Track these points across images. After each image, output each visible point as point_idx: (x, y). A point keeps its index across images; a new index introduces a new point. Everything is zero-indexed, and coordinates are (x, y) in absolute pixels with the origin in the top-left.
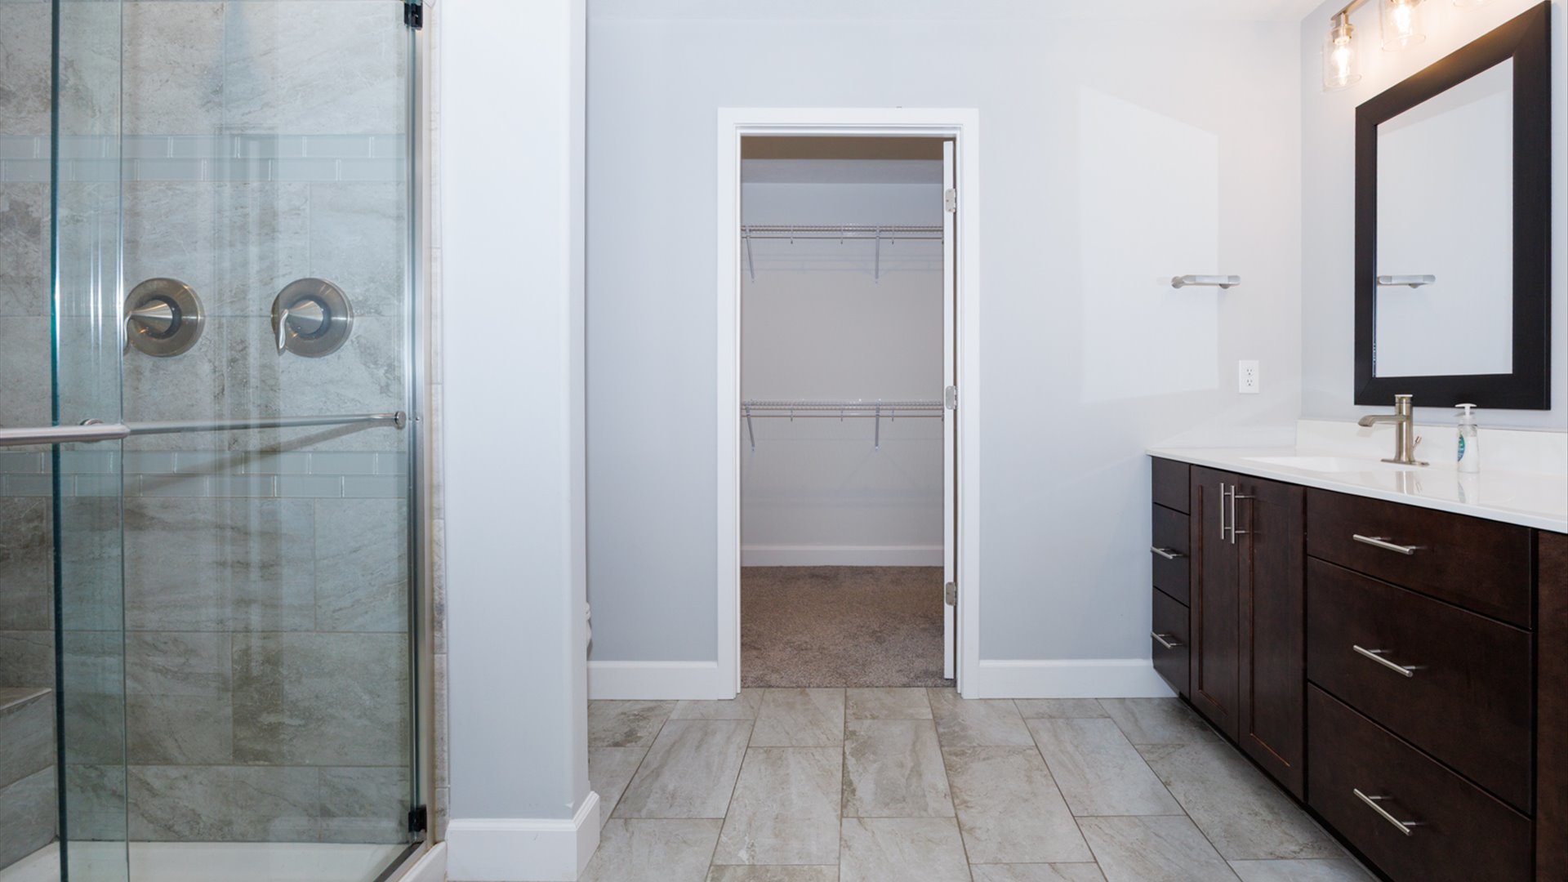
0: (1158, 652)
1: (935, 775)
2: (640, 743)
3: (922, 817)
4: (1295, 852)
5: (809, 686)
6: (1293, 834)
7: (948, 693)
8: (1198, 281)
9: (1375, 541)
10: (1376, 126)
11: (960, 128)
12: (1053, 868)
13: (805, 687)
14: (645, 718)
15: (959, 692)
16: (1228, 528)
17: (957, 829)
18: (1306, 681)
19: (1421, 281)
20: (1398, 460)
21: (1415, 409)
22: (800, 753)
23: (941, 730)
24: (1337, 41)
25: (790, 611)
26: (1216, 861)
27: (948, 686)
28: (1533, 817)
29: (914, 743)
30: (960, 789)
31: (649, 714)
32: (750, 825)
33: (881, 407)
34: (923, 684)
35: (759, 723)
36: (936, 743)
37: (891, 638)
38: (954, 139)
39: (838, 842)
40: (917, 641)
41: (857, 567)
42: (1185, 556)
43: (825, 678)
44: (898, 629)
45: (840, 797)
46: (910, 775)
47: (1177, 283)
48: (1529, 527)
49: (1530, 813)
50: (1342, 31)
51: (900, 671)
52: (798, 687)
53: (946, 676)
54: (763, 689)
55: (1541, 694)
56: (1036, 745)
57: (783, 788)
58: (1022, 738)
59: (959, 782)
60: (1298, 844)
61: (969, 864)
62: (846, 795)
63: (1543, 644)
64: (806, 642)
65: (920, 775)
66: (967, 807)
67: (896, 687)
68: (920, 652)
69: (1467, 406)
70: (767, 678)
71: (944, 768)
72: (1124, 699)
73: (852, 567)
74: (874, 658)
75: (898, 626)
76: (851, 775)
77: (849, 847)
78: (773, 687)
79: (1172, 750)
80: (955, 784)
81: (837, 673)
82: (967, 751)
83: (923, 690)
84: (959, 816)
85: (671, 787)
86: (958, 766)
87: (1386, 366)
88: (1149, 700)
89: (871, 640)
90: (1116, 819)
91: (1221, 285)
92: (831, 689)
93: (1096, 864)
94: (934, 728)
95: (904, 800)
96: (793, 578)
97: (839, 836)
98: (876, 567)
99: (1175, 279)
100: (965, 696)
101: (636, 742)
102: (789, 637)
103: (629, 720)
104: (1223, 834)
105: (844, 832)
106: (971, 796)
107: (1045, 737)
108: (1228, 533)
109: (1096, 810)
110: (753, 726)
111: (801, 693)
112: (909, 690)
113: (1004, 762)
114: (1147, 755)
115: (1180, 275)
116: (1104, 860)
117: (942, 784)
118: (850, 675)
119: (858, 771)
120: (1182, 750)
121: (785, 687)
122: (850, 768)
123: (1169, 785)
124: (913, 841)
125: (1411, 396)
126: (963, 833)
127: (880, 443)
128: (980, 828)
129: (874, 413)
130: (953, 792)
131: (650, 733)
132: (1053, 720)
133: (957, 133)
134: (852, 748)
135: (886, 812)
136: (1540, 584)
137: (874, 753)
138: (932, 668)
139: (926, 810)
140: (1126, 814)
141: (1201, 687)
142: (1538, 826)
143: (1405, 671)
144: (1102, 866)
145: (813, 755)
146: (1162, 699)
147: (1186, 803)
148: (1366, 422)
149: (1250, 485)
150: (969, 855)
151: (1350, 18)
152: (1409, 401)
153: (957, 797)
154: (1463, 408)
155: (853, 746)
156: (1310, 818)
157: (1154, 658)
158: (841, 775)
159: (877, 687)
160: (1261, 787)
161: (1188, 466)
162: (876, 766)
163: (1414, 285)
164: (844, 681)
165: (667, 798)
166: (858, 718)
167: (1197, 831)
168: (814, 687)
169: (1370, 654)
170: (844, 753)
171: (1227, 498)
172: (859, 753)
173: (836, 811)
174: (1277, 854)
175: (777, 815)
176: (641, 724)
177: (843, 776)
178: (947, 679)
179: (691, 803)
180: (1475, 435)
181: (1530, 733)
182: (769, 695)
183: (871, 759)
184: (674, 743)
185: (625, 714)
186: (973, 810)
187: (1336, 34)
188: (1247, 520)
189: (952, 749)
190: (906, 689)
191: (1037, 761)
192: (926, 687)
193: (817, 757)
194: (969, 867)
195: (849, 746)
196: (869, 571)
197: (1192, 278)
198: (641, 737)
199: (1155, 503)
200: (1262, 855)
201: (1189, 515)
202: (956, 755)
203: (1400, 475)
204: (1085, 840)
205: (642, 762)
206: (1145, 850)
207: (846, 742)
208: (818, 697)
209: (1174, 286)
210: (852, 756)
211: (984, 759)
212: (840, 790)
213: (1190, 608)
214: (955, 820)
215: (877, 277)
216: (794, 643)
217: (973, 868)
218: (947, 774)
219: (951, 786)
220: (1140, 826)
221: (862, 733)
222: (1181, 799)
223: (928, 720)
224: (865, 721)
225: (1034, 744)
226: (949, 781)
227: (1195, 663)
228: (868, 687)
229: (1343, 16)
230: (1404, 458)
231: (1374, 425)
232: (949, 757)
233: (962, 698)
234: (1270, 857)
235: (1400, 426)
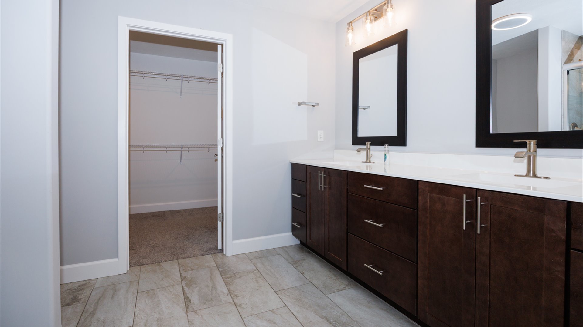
0: (294, 229)
1: (222, 288)
2: (81, 302)
3: (220, 305)
4: (344, 288)
5: (161, 262)
6: (342, 282)
7: (220, 255)
8: (307, 104)
9: (371, 187)
10: (359, 59)
11: (225, 41)
12: (272, 312)
13: (160, 262)
14: (81, 290)
15: (224, 254)
16: (321, 185)
17: (235, 306)
18: (347, 232)
19: (367, 108)
20: (366, 162)
21: (371, 146)
22: (163, 290)
23: (220, 270)
24: (349, 31)
25: (146, 232)
26: (323, 296)
27: (220, 253)
28: (417, 263)
29: (211, 277)
30: (232, 291)
31: (83, 287)
32: (146, 326)
33: (183, 147)
34: (210, 253)
35: (141, 281)
36: (220, 275)
37: (193, 237)
38: (222, 45)
39: (188, 323)
40: (204, 237)
41: (172, 211)
42: (304, 196)
43: (168, 257)
44: (195, 233)
45: (185, 304)
46: (211, 290)
47: (300, 104)
48: (415, 180)
49: (416, 262)
50: (350, 28)
51: (200, 249)
52: (156, 263)
53: (219, 249)
54: (140, 266)
55: (419, 228)
56: (257, 269)
57: (158, 307)
58: (251, 267)
59: (232, 288)
60: (345, 285)
61: (242, 318)
62: (187, 303)
63: (420, 213)
64: (156, 244)
65: (216, 289)
66: (237, 297)
67: (199, 256)
68: (206, 241)
69: (387, 145)
70: (141, 261)
71: (224, 284)
72: (283, 247)
73: (171, 211)
74: (187, 246)
75: (195, 232)
76: (187, 294)
77: (193, 324)
78: (144, 265)
79: (302, 262)
80: (230, 289)
81: (173, 254)
82: (232, 276)
83: (210, 255)
84: (234, 301)
85: (102, 318)
86: (230, 282)
87: (361, 133)
88: (291, 246)
89: (185, 239)
90: (289, 289)
91: (313, 106)
92: (171, 261)
93: (286, 307)
94: (218, 270)
95: (212, 300)
96: (144, 218)
97: (187, 321)
98: (180, 210)
99: (299, 103)
100: (227, 255)
101: (78, 302)
102: (148, 243)
103: (72, 292)
104: (323, 287)
105: (189, 318)
106: (237, 292)
107: (259, 265)
108: (321, 187)
109: (282, 288)
110: (139, 283)
111: (158, 265)
112: (204, 256)
113: (247, 277)
114: (294, 265)
115: (301, 102)
116: (289, 304)
117: (225, 290)
118: (178, 255)
119: (190, 292)
120: (305, 261)
121: (150, 264)
122: (186, 292)
123: (303, 274)
124: (218, 315)
125: (371, 142)
126: (237, 307)
127: (182, 161)
128: (243, 304)
129: (180, 149)
130: (230, 293)
131: (85, 296)
132: (261, 259)
133: (224, 43)
134: (186, 284)
135: (205, 306)
136: (419, 196)
137: (195, 284)
138: (212, 246)
139: (221, 302)
140: (292, 287)
141: (310, 239)
142: (418, 266)
143: (380, 226)
144: (288, 307)
145: (169, 290)
146: (295, 245)
147: (310, 279)
148: (358, 150)
149: (328, 171)
150: (241, 315)
151: (352, 24)
152: (369, 144)
153: (232, 294)
154: (386, 146)
155: (186, 283)
156: (346, 276)
157: (292, 231)
158: (183, 295)
159: (191, 257)
160: (331, 269)
161: (306, 166)
162: (197, 289)
163: (364, 109)
164: (176, 257)
165: (101, 324)
166: (186, 271)
167: (315, 287)
168: (163, 262)
169: (369, 222)
170: (182, 286)
171: (321, 176)
172: (189, 285)
173: (184, 310)
174: (340, 289)
175: (158, 318)
176: (80, 292)
177: (184, 296)
178: (219, 250)
179: (114, 323)
180: (389, 154)
181: (416, 239)
182: (143, 268)
183: (195, 286)
184: (100, 298)
185: (70, 289)
186: (239, 298)
187: (348, 29)
188: (327, 183)
189: (226, 276)
190: (203, 256)
191: (258, 274)
192: (211, 254)
193: (171, 290)
194: (242, 319)
195: (184, 283)
196: (178, 212)
197: (305, 103)
198: (81, 299)
199: (293, 179)
200: (336, 291)
201: (306, 182)
202: (228, 278)
203: (367, 166)
204: (281, 299)
205: (84, 310)
206: (301, 298)
207: (182, 282)
208: (166, 265)
209: (298, 105)
210: (186, 287)
211: (239, 278)
212: (184, 302)
213: (306, 213)
214: (233, 303)
215: (181, 95)
216: (151, 245)
217: (244, 319)
218: (226, 286)
219: (229, 290)
220: (297, 290)
221: (189, 277)
222: (308, 278)
223: (214, 267)
224: (189, 272)
225: (256, 269)
226: (227, 288)
227: (308, 232)
228: (187, 258)
229: (351, 24)
230: (368, 161)
231: (361, 151)
232: (225, 279)
233: (226, 256)
234: (338, 291)
235: (367, 151)
